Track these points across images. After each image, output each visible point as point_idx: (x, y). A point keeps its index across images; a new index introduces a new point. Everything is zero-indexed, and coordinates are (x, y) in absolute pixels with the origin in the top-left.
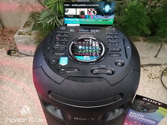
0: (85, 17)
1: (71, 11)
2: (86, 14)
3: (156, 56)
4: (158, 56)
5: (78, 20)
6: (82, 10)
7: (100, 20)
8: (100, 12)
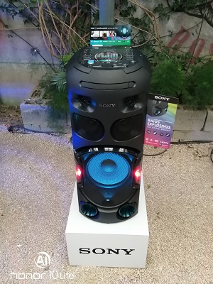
0: (107, 39)
1: (96, 34)
2: (108, 36)
3: (202, 130)
4: (205, 129)
5: (101, 41)
6: (105, 32)
7: (120, 41)
8: (119, 34)
